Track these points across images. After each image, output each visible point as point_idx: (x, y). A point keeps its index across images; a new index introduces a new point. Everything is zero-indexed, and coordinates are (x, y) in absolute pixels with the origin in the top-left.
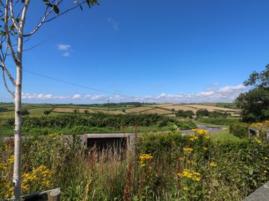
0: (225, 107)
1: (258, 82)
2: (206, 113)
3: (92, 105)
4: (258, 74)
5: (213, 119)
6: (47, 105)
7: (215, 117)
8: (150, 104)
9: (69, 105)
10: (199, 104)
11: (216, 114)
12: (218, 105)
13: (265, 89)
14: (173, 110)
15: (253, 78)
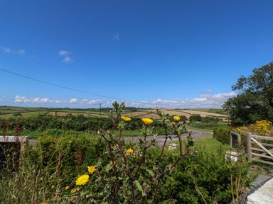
0: (217, 113)
1: (246, 87)
2: (198, 118)
3: (88, 110)
4: (245, 79)
5: (205, 124)
6: (42, 108)
7: (207, 122)
8: (146, 109)
9: (65, 109)
10: (193, 110)
11: (208, 119)
12: (210, 111)
13: (252, 93)
14: (168, 115)
15: (241, 83)
